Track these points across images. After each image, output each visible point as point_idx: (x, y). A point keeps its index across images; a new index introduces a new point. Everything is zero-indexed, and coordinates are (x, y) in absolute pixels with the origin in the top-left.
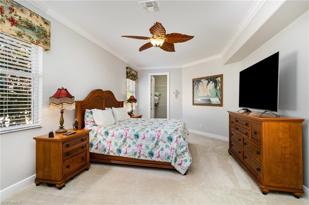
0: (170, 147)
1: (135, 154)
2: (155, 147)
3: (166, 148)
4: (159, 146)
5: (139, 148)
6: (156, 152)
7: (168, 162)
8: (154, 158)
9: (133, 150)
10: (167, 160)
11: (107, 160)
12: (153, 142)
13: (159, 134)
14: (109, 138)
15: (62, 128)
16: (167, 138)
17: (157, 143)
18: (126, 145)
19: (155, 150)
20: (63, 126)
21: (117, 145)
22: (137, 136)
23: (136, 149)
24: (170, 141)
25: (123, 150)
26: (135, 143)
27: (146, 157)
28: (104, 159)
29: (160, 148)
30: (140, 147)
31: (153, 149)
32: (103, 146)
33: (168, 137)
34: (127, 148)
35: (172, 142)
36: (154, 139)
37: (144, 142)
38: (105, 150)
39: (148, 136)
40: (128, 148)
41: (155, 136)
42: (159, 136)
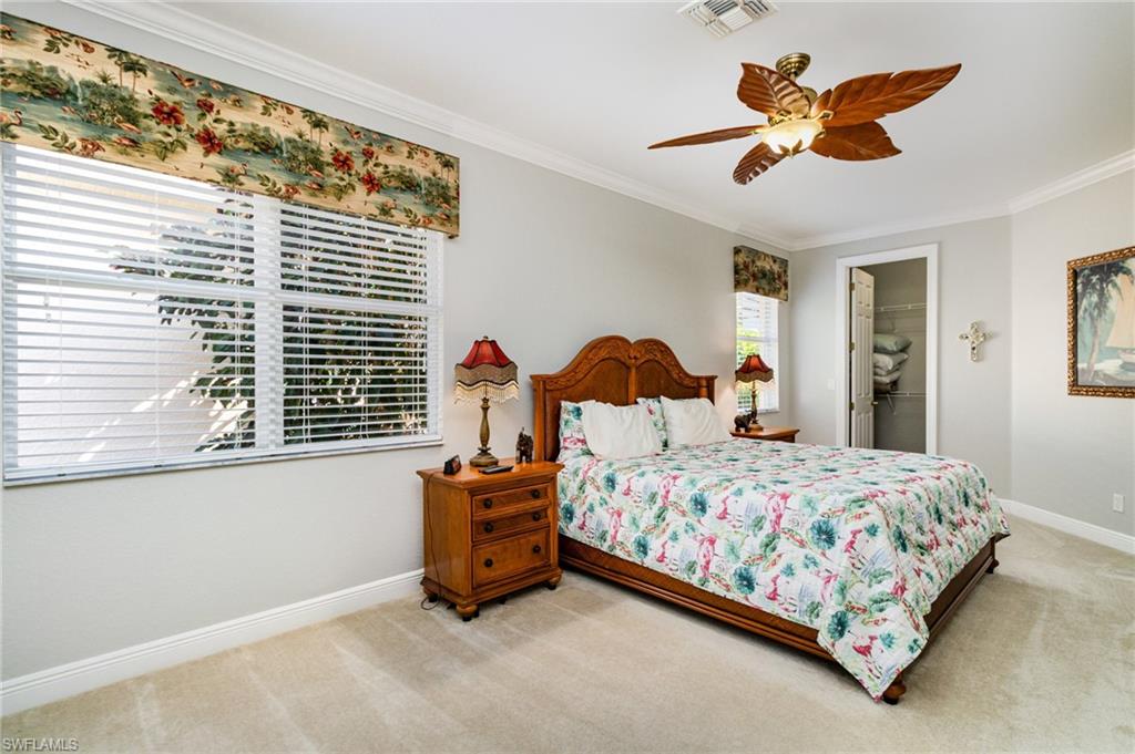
0: (822, 568)
1: (691, 568)
2: (761, 557)
3: (807, 566)
4: (780, 556)
5: (703, 551)
6: (762, 576)
7: (809, 625)
8: (757, 600)
9: (685, 552)
10: (807, 619)
11: (609, 570)
12: (755, 535)
13: (782, 506)
14: (617, 500)
15: (484, 452)
16: (814, 527)
17: (771, 542)
18: (664, 531)
19: (761, 567)
20: (488, 446)
21: (638, 527)
22: (700, 505)
23: (696, 552)
24: (822, 544)
25: (655, 546)
26: (693, 530)
27: (728, 588)
28: (602, 564)
29: (781, 564)
30: (710, 548)
31: (753, 560)
32: (599, 524)
33: (816, 525)
34: (666, 543)
35: (833, 549)
36: (758, 524)
37: (723, 531)
38: (603, 537)
39: (737, 508)
40: (670, 543)
41: (763, 513)
42: (780, 517)
